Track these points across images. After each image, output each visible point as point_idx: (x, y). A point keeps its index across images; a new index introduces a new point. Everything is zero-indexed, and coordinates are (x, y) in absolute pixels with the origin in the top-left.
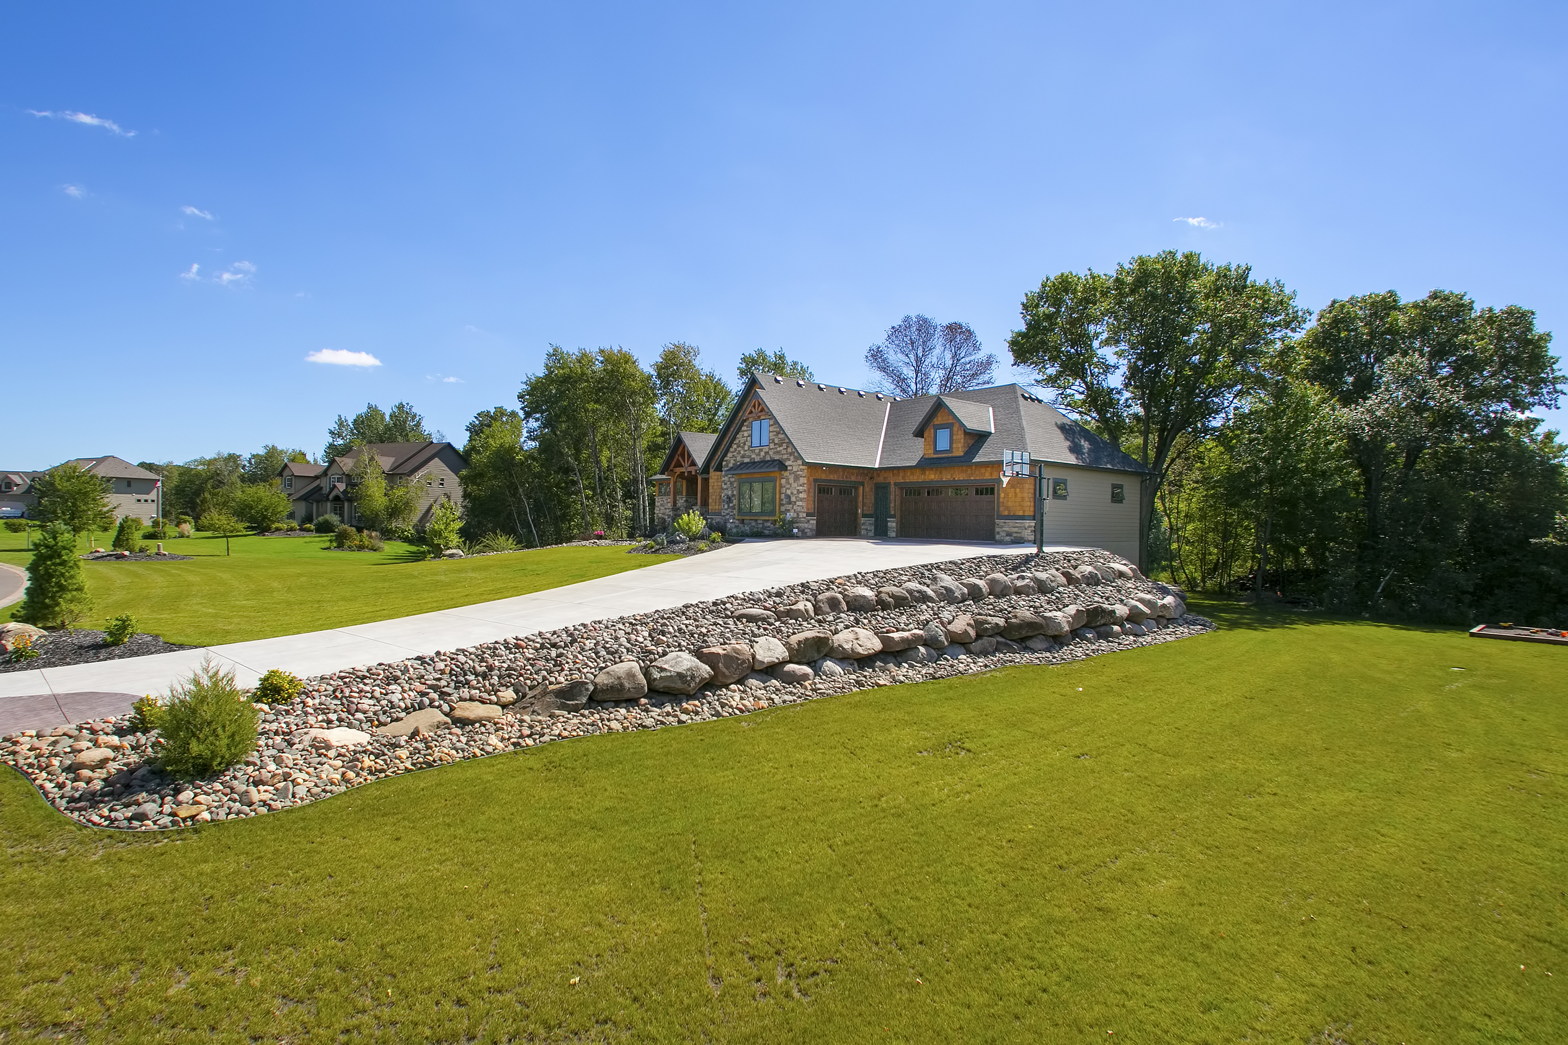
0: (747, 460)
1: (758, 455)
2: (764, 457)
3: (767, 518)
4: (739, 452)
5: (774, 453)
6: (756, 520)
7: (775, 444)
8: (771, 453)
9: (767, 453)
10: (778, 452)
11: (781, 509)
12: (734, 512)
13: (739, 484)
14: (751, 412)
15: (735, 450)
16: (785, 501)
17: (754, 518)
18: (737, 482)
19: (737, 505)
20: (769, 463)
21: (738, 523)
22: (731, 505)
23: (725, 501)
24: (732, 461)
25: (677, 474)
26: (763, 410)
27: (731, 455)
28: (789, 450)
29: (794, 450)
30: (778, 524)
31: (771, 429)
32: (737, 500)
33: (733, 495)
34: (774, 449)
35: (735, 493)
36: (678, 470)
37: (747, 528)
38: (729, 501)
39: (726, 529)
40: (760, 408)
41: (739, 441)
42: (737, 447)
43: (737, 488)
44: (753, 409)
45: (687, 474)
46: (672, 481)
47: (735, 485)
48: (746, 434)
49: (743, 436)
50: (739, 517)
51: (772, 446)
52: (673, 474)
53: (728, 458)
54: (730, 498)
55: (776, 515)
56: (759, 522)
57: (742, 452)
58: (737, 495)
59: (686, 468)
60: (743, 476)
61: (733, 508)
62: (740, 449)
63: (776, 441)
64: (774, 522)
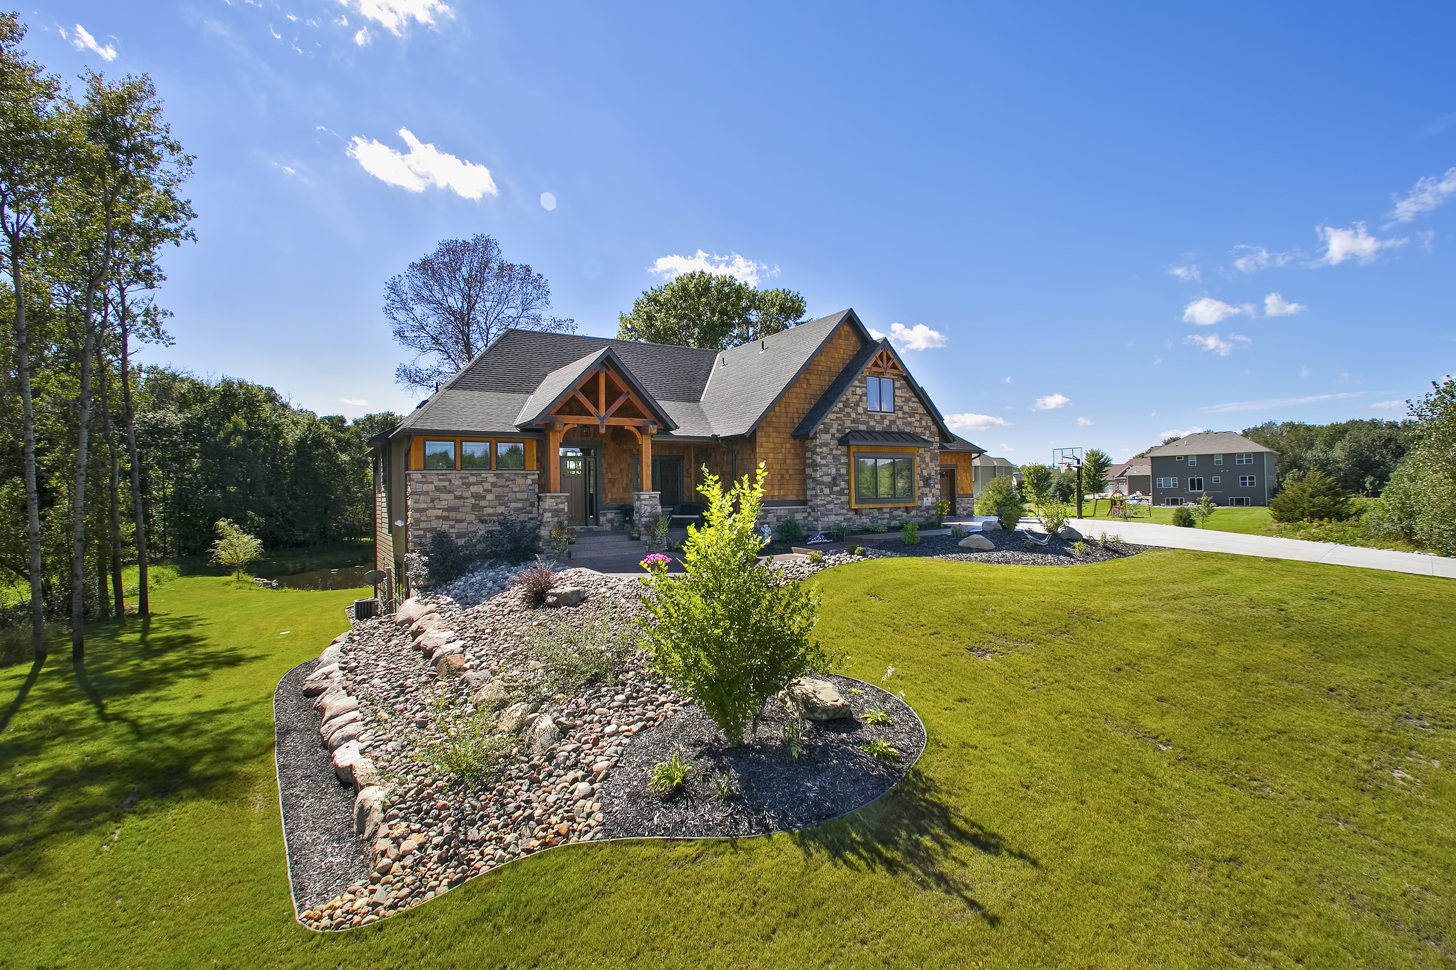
0: (863, 427)
1: (880, 422)
2: (889, 426)
3: (897, 505)
4: (849, 414)
5: (904, 424)
6: (880, 509)
7: (904, 413)
8: (899, 422)
9: (893, 422)
10: (910, 423)
11: (918, 493)
12: (844, 499)
13: (852, 459)
14: (876, 364)
15: (841, 410)
16: (921, 483)
17: (879, 506)
18: (848, 455)
19: (849, 489)
20: (901, 435)
21: (851, 515)
22: (836, 489)
23: (823, 483)
24: (835, 426)
25: (567, 428)
26: (894, 367)
27: (833, 416)
28: (924, 423)
29: (930, 423)
30: (913, 513)
31: (898, 392)
32: (848, 482)
33: (841, 475)
34: (903, 418)
35: (843, 471)
36: (574, 421)
37: (865, 520)
38: (834, 482)
39: (820, 525)
40: (891, 363)
41: (848, 399)
42: (845, 406)
43: (848, 464)
44: (879, 362)
45: (603, 431)
46: (555, 439)
47: (844, 460)
48: (859, 391)
49: (854, 393)
50: (854, 506)
51: (900, 414)
52: (558, 427)
53: (827, 421)
54: (834, 479)
55: (914, 501)
56: (885, 510)
57: (853, 415)
58: (848, 473)
59: (602, 419)
60: (862, 449)
61: (841, 493)
62: (849, 410)
63: (906, 409)
64: (907, 510)
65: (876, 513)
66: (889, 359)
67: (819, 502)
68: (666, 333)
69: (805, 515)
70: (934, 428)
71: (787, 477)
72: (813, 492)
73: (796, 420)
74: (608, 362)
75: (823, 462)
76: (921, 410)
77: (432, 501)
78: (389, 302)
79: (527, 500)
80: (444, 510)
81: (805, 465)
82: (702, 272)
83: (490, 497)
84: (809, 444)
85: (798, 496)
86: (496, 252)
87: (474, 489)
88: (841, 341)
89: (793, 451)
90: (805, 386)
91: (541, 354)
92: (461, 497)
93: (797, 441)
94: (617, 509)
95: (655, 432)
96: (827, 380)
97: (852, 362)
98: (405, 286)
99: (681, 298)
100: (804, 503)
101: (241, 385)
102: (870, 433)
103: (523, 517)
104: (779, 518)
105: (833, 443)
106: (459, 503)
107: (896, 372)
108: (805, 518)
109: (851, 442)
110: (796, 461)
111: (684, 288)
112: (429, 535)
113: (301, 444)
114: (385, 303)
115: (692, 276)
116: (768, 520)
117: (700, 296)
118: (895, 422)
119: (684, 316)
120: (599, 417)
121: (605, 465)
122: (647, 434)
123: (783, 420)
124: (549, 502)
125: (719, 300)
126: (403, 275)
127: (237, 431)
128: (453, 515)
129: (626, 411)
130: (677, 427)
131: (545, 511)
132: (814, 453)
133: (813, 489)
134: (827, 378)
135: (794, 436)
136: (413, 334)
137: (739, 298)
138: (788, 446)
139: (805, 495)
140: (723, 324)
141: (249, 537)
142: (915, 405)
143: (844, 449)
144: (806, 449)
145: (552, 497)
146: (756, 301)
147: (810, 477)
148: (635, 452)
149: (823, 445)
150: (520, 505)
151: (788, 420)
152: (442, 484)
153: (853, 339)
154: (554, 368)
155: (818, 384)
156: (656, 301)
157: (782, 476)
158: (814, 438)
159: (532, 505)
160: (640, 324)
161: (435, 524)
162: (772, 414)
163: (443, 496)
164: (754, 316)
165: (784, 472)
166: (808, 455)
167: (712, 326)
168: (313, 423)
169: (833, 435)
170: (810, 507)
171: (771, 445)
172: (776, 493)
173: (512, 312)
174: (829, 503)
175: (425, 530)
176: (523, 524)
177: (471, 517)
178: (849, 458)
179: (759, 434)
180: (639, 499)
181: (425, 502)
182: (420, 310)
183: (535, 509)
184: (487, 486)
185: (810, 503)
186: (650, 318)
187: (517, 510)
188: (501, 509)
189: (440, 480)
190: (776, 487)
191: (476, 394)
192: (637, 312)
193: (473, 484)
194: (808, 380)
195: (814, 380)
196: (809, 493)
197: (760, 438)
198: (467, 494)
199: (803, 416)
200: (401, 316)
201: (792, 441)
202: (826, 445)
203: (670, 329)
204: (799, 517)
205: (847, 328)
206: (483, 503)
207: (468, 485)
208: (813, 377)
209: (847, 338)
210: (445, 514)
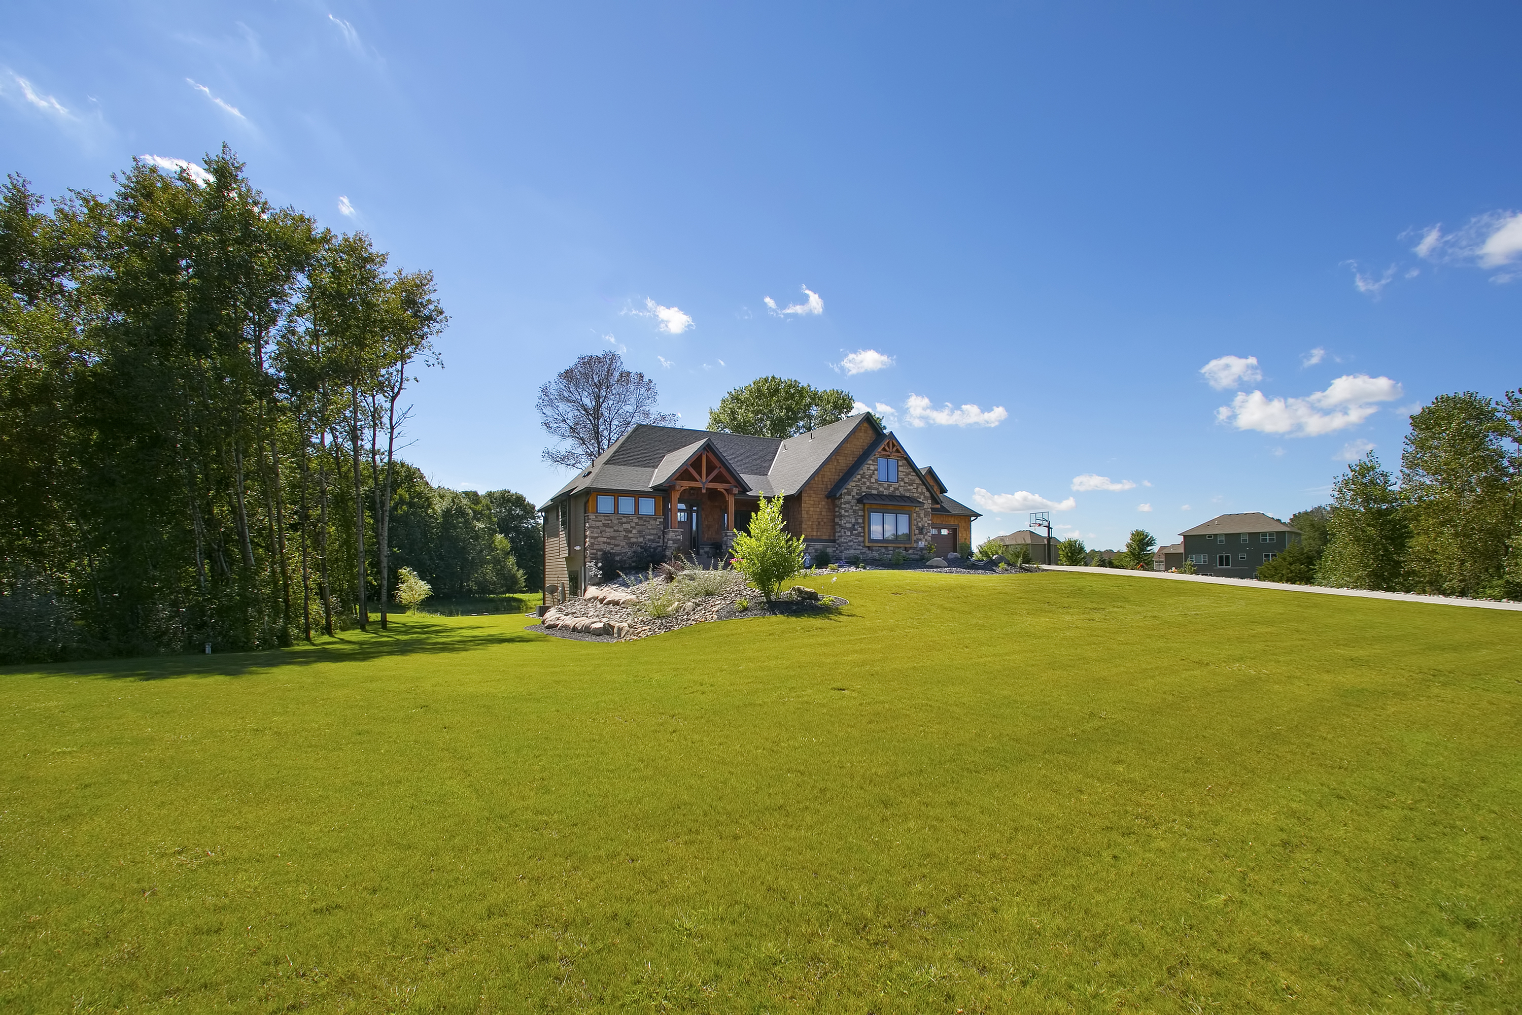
0: (874, 492)
1: (887, 489)
2: (894, 491)
3: (898, 546)
5: (904, 490)
6: (886, 548)
8: (901, 489)
9: (896, 489)
10: (909, 490)
11: (914, 538)
12: (861, 539)
13: (866, 512)
14: (884, 449)
15: (859, 480)
16: (917, 532)
17: (885, 545)
18: (864, 511)
19: (864, 533)
20: (902, 498)
21: (865, 550)
22: (855, 532)
23: (846, 528)
24: (855, 490)
25: (683, 488)
26: (897, 451)
27: (854, 484)
28: (920, 490)
29: (924, 490)
30: (911, 551)
31: (900, 469)
32: (864, 528)
33: (858, 523)
34: (904, 486)
35: (860, 521)
36: (687, 484)
37: (876, 554)
38: (853, 529)
39: (843, 556)
40: (895, 449)
41: (864, 473)
42: (862, 477)
43: (864, 516)
44: (887, 448)
45: (704, 491)
46: (675, 496)
47: (860, 513)
48: (872, 468)
49: (869, 469)
50: (867, 544)
51: (902, 483)
52: (677, 488)
53: (850, 487)
54: (854, 525)
55: (911, 544)
56: (890, 549)
57: (868, 484)
58: (864, 523)
59: (704, 484)
60: (874, 506)
61: (858, 535)
62: (865, 480)
63: (906, 480)
64: (906, 549)
65: (883, 550)
66: (894, 446)
67: (843, 540)
68: (745, 425)
69: (835, 549)
70: (927, 494)
71: (822, 523)
72: (839, 534)
73: (829, 486)
74: (708, 447)
75: (846, 514)
76: (918, 481)
77: (601, 533)
78: (541, 401)
79: (657, 534)
80: (608, 538)
81: (835, 516)
82: (773, 377)
83: (634, 531)
84: (838, 503)
85: (830, 536)
86: (619, 364)
87: (625, 526)
88: (861, 434)
89: (826, 507)
90: (835, 464)
91: (660, 441)
92: (618, 531)
93: (830, 500)
94: (712, 545)
95: (737, 492)
96: (851, 460)
97: (869, 447)
98: (553, 390)
99: (757, 397)
100: (834, 541)
101: (403, 465)
102: (880, 496)
103: (654, 545)
104: (816, 550)
105: (854, 502)
106: (617, 534)
107: (899, 455)
108: (834, 551)
109: (865, 501)
110: (828, 514)
111: (759, 390)
112: (600, 553)
113: (447, 513)
114: (537, 401)
115: (766, 380)
116: (809, 551)
117: (772, 396)
118: (898, 489)
119: (760, 412)
120: (702, 482)
121: (704, 516)
122: (731, 494)
123: (820, 486)
124: (671, 535)
125: (786, 399)
126: (553, 382)
127: (402, 501)
128: (613, 541)
129: (719, 479)
130: (751, 490)
131: (669, 540)
132: (840, 508)
133: (840, 532)
134: (851, 459)
135: (828, 497)
136: (555, 425)
137: (802, 397)
138: (823, 503)
139: (835, 536)
140: (789, 418)
141: (423, 583)
142: (913, 477)
143: (861, 506)
144: (835, 506)
145: (673, 531)
146: (816, 398)
147: (837, 524)
148: (723, 507)
149: (846, 503)
150: (652, 538)
151: (824, 486)
152: (607, 522)
153: (870, 432)
154: (670, 451)
155: (844, 462)
156: (738, 399)
157: (819, 522)
158: (840, 498)
159: (659, 537)
160: (725, 418)
161: (603, 547)
162: (812, 482)
163: (607, 530)
164: (814, 411)
165: (820, 520)
166: (837, 509)
167: (780, 419)
168: (455, 496)
169: (853, 496)
170: (838, 544)
171: (812, 503)
172: (815, 534)
173: (629, 408)
174: (850, 541)
175: (598, 550)
176: (655, 549)
177: (623, 543)
178: (864, 512)
179: (803, 495)
180: (726, 535)
181: (597, 533)
182: (563, 407)
183: (661, 540)
184: (633, 525)
185: (837, 542)
186: (733, 412)
187: (649, 540)
188: (641, 540)
189: (606, 520)
190: (815, 530)
191: (622, 467)
192: (723, 408)
193: (625, 523)
194: (838, 460)
195: (842, 460)
196: (837, 535)
197: (805, 497)
198: (621, 529)
199: (833, 484)
200: (548, 411)
201: (826, 500)
202: (849, 503)
203: (749, 421)
204: (829, 550)
205: (866, 425)
206: (630, 535)
207: (622, 524)
208: (841, 458)
209: (866, 432)
210: (608, 541)
